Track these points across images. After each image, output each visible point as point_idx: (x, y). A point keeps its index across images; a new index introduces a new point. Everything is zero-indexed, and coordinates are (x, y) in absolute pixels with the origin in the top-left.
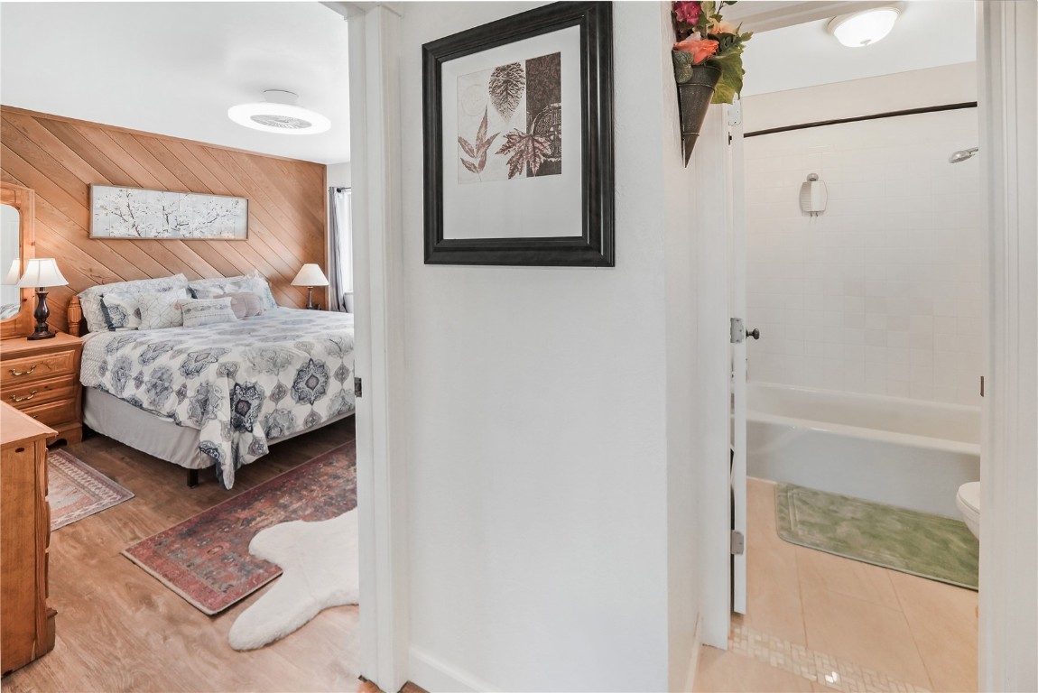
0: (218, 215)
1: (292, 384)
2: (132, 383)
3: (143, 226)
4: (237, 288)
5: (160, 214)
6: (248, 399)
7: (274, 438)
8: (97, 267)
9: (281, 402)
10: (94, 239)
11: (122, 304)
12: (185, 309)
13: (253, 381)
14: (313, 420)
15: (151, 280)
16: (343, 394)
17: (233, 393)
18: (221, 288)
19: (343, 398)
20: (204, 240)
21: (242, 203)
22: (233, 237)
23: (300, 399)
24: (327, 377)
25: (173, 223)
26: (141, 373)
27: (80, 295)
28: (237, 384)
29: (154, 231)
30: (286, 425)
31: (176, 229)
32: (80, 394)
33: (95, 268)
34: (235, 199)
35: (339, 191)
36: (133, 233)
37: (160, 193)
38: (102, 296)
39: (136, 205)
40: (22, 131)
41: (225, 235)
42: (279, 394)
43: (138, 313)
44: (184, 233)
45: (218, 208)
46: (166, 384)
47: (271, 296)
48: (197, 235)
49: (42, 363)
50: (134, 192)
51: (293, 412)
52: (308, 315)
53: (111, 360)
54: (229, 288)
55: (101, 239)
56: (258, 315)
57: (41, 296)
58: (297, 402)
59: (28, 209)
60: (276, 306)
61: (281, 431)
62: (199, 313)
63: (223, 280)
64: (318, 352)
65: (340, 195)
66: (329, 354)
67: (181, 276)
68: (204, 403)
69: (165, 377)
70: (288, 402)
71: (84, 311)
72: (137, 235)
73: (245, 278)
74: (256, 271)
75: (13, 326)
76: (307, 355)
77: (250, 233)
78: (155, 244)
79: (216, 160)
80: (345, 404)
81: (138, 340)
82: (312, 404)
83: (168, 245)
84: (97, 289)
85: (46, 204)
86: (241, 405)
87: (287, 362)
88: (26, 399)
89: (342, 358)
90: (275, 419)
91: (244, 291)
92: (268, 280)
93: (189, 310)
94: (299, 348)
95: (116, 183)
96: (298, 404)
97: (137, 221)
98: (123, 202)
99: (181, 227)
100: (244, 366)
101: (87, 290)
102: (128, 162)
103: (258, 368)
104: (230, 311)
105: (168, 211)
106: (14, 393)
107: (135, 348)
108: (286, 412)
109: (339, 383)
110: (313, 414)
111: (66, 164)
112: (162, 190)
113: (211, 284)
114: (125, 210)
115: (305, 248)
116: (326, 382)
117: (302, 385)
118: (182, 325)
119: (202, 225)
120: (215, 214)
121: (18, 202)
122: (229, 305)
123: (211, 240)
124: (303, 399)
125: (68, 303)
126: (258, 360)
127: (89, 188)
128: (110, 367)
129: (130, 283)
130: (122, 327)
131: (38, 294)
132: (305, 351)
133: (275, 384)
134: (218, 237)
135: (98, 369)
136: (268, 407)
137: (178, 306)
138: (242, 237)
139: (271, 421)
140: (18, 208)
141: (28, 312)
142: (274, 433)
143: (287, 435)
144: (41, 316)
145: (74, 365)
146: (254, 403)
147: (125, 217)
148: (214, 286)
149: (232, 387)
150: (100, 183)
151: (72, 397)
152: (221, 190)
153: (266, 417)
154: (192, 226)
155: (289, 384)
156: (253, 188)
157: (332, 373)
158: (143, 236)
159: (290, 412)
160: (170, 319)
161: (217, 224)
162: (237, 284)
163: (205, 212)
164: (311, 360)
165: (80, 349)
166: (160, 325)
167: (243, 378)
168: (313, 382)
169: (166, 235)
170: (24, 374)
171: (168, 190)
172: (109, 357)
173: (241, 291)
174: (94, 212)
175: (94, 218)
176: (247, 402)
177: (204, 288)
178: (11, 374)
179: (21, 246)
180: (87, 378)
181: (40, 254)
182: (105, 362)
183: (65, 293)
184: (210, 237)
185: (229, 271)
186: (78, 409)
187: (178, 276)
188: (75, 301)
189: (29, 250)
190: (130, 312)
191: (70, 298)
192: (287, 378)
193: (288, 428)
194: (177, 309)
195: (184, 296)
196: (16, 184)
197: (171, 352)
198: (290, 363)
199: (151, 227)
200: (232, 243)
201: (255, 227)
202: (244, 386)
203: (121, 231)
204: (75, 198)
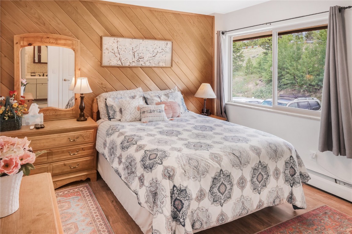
0: (158, 52)
1: (209, 189)
2: (116, 160)
3: (124, 59)
4: (167, 98)
5: (131, 52)
6: (182, 199)
7: (197, 229)
8: (105, 82)
9: (202, 203)
10: (103, 67)
11: (114, 105)
12: (142, 110)
13: (185, 185)
14: (223, 219)
15: (127, 90)
16: (242, 200)
17: (172, 193)
18: (159, 97)
19: (243, 203)
20: (151, 67)
21: (170, 43)
22: (165, 66)
23: (214, 201)
24: (232, 185)
25: (137, 57)
26: (121, 155)
27: (97, 97)
28: (174, 186)
29: (128, 62)
30: (205, 220)
31: (138, 61)
32: (96, 155)
33: (103, 83)
34: (166, 42)
35: (223, 33)
36: (119, 63)
37: (131, 39)
38: (106, 99)
39: (121, 47)
40: (76, 9)
41: (161, 64)
42: (201, 196)
43: (121, 111)
44: (142, 63)
45: (158, 47)
46: (133, 170)
47: (184, 104)
48: (148, 64)
49: (81, 135)
50: (120, 39)
51: (210, 211)
52: (208, 122)
53: (109, 140)
54: (163, 98)
55: (106, 67)
56: (178, 117)
57: (82, 98)
58: (212, 203)
59: (78, 51)
60: (187, 111)
61: (202, 224)
62: (149, 115)
63: (160, 91)
64: (226, 165)
65: (224, 36)
66: (233, 166)
67: (140, 89)
68: (155, 194)
69: (133, 164)
70: (206, 202)
71: (99, 106)
72: (121, 64)
73: (170, 91)
74: (176, 87)
75: (71, 112)
76: (219, 166)
77: (173, 63)
78: (128, 69)
79: (157, 18)
80: (244, 208)
81: (120, 131)
82: (222, 206)
83: (134, 70)
84: (104, 95)
85: (85, 48)
86: (177, 203)
87: (206, 171)
88: (75, 154)
89: (242, 170)
90: (198, 215)
91: (171, 101)
92: (182, 92)
93: (144, 112)
94: (212, 159)
95: (112, 35)
96: (213, 205)
97: (121, 56)
98: (115, 46)
99: (140, 60)
100: (179, 172)
101: (100, 95)
102: (117, 22)
103: (187, 174)
104: (164, 114)
105: (135, 50)
106: (70, 150)
107: (119, 136)
108: (204, 210)
109: (240, 190)
110: (222, 214)
111: (92, 25)
112: (132, 38)
113: (155, 94)
114: (116, 50)
115: (201, 72)
116: (231, 189)
117: (215, 190)
118: (140, 120)
119: (150, 58)
120: (156, 52)
121: (74, 47)
122: (164, 110)
123: (154, 67)
124: (216, 201)
125: (93, 101)
126: (187, 167)
127: (101, 38)
128: (108, 145)
129: (118, 92)
130: (114, 118)
131: (81, 97)
132: (217, 162)
133: (198, 189)
134: (157, 65)
135: (103, 144)
136: (194, 205)
137: (139, 109)
138: (169, 65)
139: (195, 215)
140: (74, 51)
141: (77, 105)
142: (197, 225)
143: (205, 227)
144: (82, 109)
145: (94, 139)
146: (186, 203)
147: (116, 54)
148: (155, 96)
149: (172, 188)
150: (106, 36)
151: (93, 156)
152: (159, 36)
153: (192, 212)
154: (146, 59)
155: (207, 189)
156: (175, 34)
157: (235, 182)
158: (124, 65)
159: (207, 210)
160: (135, 116)
161: (157, 58)
162: (167, 95)
163: (152, 50)
164: (221, 170)
165: (96, 129)
166: (131, 119)
167: (179, 181)
168: (222, 189)
169: (134, 64)
170: (74, 141)
171: (135, 38)
172: (107, 138)
173: (169, 100)
174: (104, 51)
175: (103, 54)
176: (181, 201)
177: (151, 97)
178: (69, 140)
179: (75, 71)
180: (99, 147)
181: (82, 76)
182: (106, 141)
183: (92, 96)
184: (154, 65)
185: (163, 87)
186: (95, 162)
187: (139, 88)
188: (95, 101)
189: (78, 72)
190: (117, 110)
191: (93, 98)
192: (206, 183)
193: (206, 223)
194: (138, 110)
195: (142, 102)
196: (74, 37)
197: (135, 146)
198: (207, 172)
199: (127, 60)
200: (164, 69)
201: (176, 59)
202: (179, 188)
203: (115, 62)
204: (95, 44)
